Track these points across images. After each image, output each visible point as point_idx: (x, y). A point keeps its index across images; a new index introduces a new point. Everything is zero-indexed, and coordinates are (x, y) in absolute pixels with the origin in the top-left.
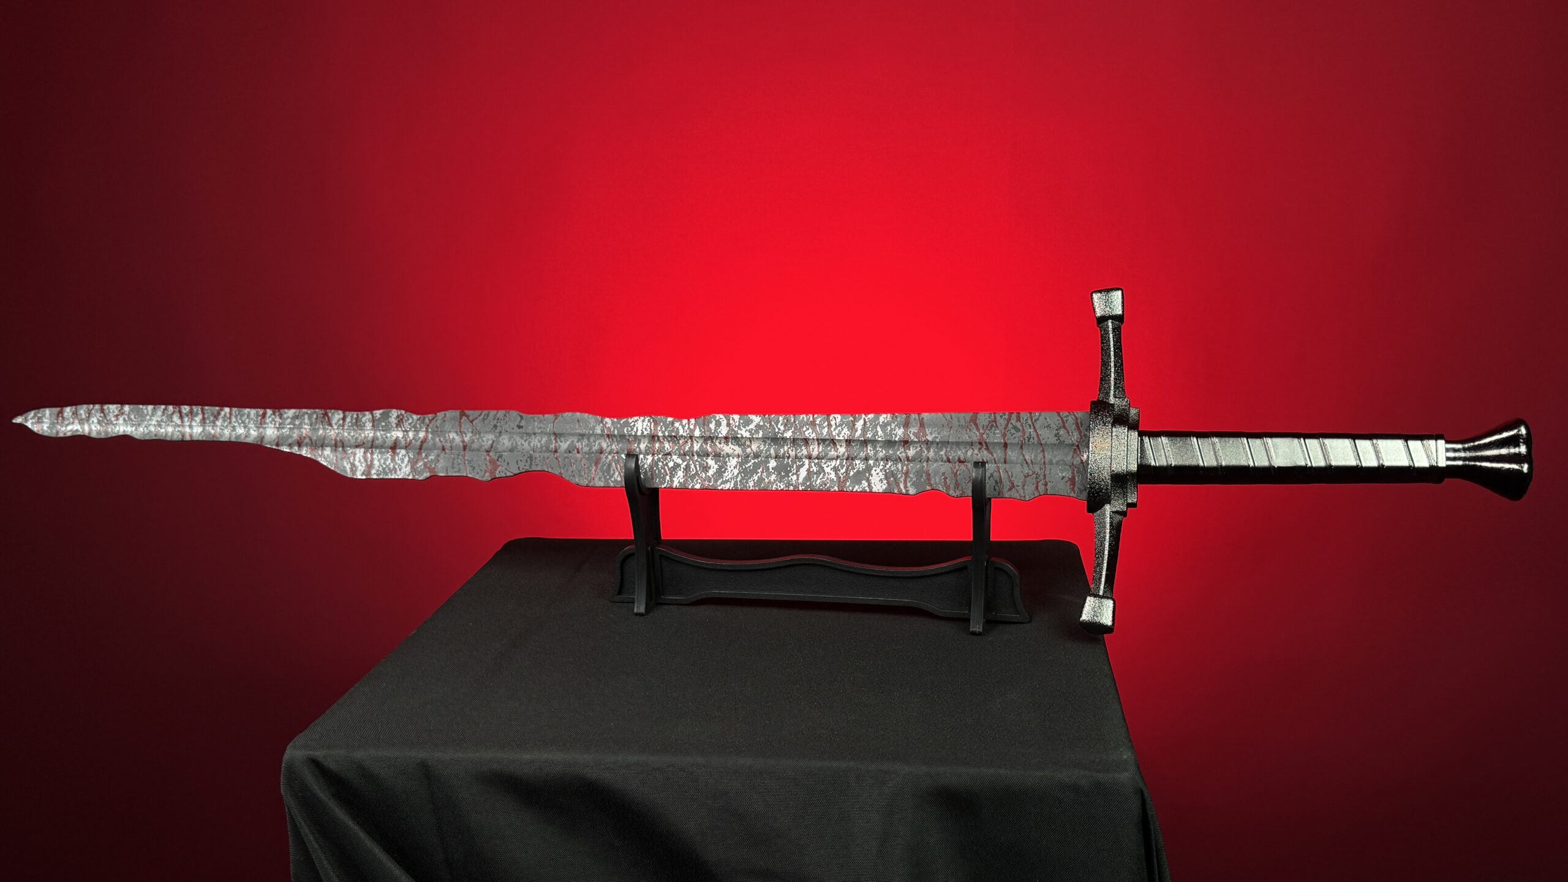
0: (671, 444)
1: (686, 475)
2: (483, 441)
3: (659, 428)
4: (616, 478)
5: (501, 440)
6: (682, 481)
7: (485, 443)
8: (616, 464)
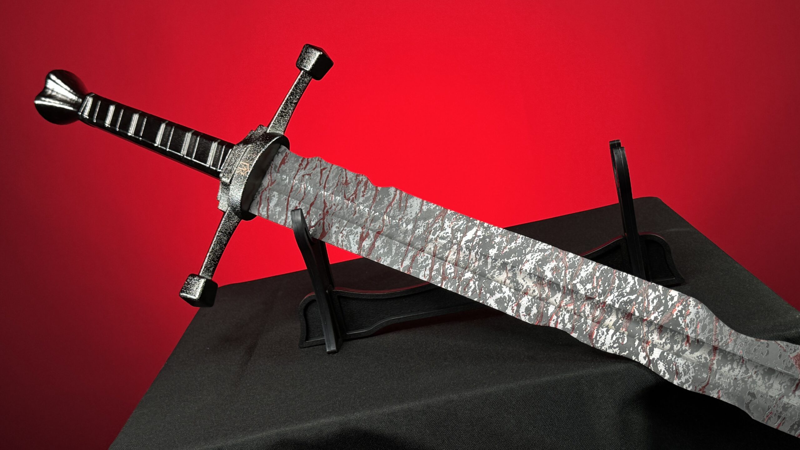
0: (582, 309)
1: (578, 270)
3: (589, 330)
4: (653, 294)
8: (648, 308)
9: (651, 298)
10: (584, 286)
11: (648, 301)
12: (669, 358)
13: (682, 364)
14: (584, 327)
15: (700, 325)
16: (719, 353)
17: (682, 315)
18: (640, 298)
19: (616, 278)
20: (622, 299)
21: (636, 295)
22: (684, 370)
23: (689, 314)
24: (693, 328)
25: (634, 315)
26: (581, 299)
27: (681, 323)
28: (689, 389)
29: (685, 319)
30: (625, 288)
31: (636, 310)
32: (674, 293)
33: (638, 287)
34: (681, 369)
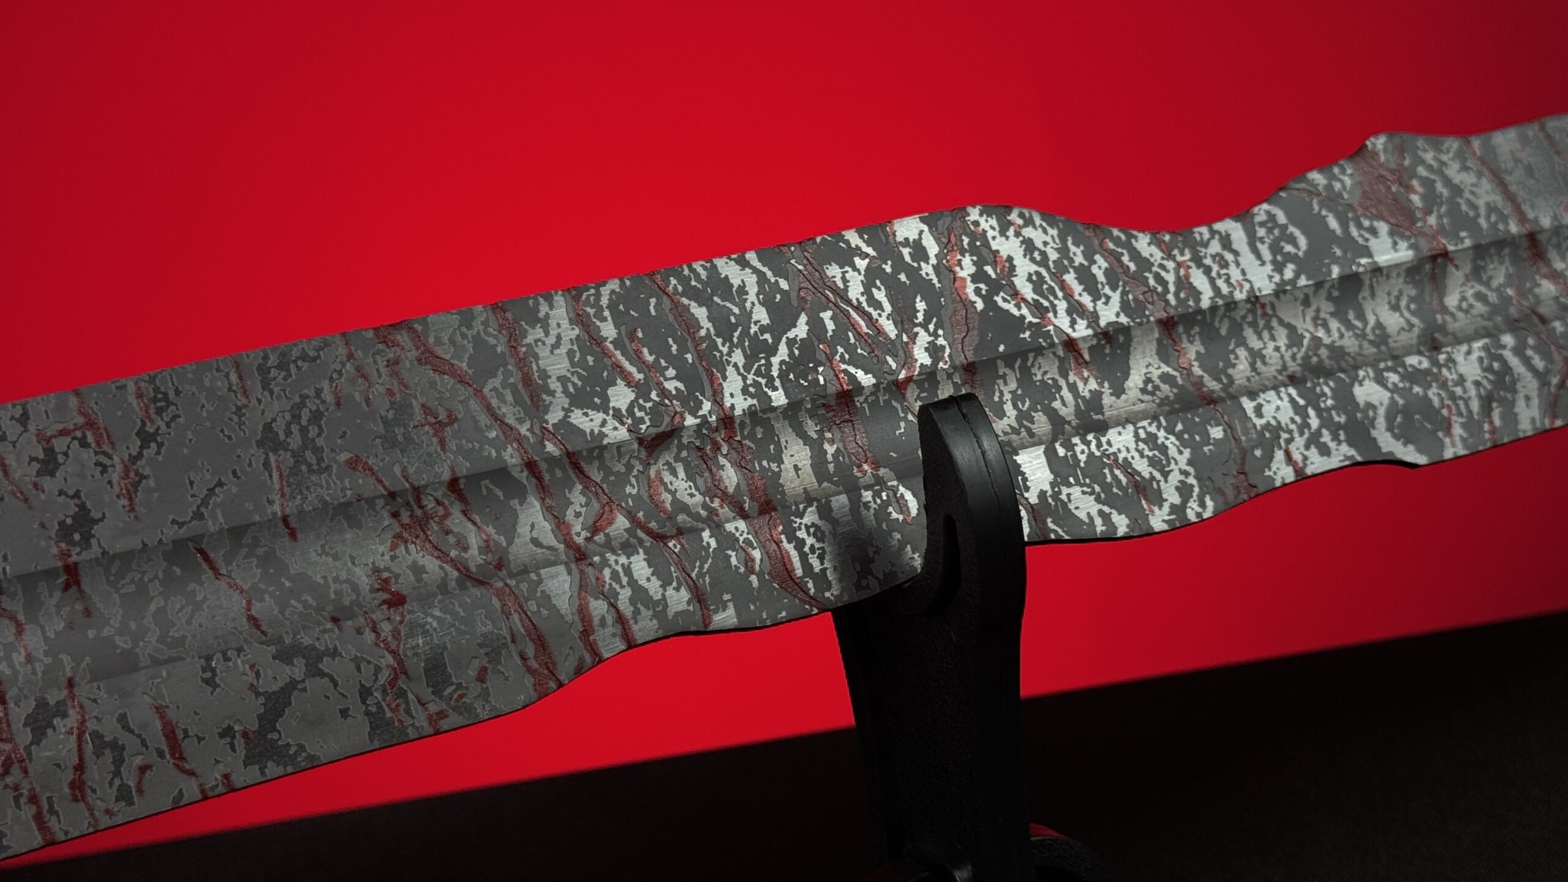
9: (855, 292)
10: (604, 407)
11: (859, 309)
12: (1082, 458)
13: (1132, 446)
14: (734, 561)
15: (1070, 278)
16: (1187, 332)
17: (995, 287)
18: (827, 315)
19: (685, 301)
20: (775, 361)
21: (803, 319)
22: (1153, 462)
23: (1013, 268)
24: (1062, 306)
25: (859, 388)
26: (629, 467)
27: (1015, 311)
28: (1207, 514)
29: (1015, 294)
30: (746, 316)
31: (852, 370)
32: (908, 228)
33: (784, 285)
34: (1142, 466)
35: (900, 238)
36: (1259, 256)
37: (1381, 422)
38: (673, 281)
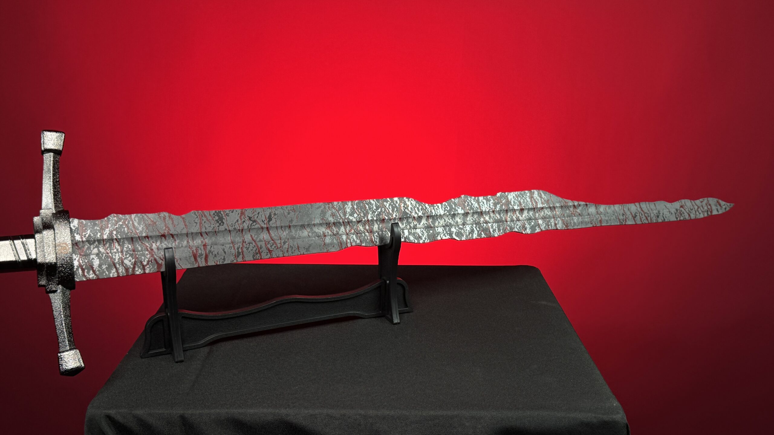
0: (359, 229)
1: (344, 209)
2: (472, 219)
3: (369, 237)
4: (387, 204)
5: (462, 221)
6: (346, 206)
7: (471, 218)
8: (389, 212)
9: (387, 206)
10: (353, 217)
11: (387, 209)
12: (413, 232)
13: (420, 232)
14: (366, 238)
15: (416, 209)
16: (430, 218)
17: (406, 208)
18: (383, 209)
19: (365, 204)
20: (375, 214)
21: (380, 209)
22: (422, 234)
23: (408, 206)
24: (414, 212)
25: (385, 219)
26: (355, 224)
27: (408, 212)
28: (428, 242)
29: (408, 210)
30: (373, 207)
31: (385, 216)
32: (396, 199)
33: (378, 204)
34: (420, 235)
35: (394, 200)
36: (442, 209)
37: (454, 234)
38: (364, 202)
